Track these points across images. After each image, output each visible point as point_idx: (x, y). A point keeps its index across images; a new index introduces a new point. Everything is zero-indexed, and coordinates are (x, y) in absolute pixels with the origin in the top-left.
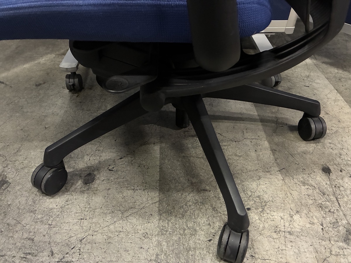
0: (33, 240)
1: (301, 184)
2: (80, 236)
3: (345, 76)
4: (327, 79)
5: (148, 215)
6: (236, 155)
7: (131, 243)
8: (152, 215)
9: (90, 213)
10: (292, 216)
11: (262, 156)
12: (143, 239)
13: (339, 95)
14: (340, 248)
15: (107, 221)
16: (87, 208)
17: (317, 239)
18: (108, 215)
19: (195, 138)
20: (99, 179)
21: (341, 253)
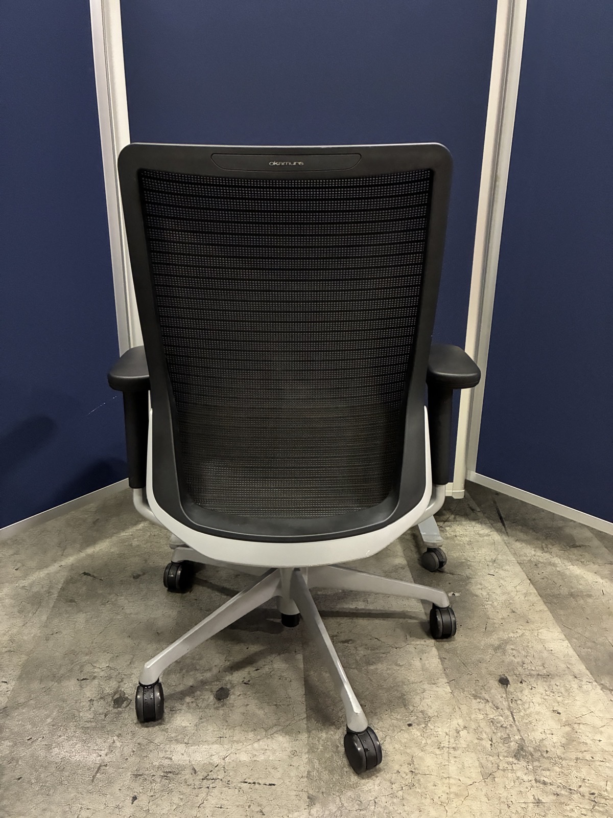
1: (472, 698)
2: (222, 754)
3: (544, 560)
4: (520, 564)
5: (296, 733)
6: (397, 665)
7: (279, 760)
8: (299, 732)
9: (230, 731)
10: (458, 732)
11: (427, 666)
12: (292, 757)
13: (531, 586)
14: (508, 763)
15: (250, 739)
17: (484, 754)
18: (250, 733)
19: (346, 644)
20: (234, 694)
21: (509, 768)
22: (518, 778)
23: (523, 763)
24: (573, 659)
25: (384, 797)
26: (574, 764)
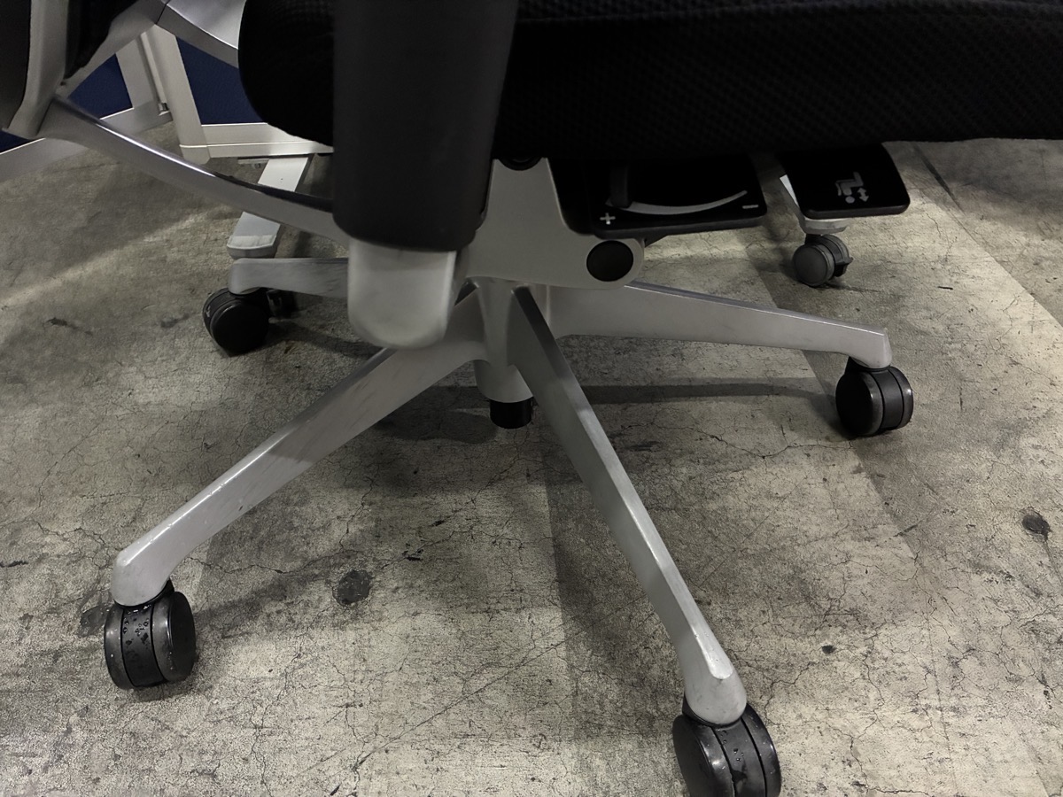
0: (213, 775)
1: (969, 570)
2: (352, 754)
3: (1051, 254)
4: (1001, 263)
5: (541, 683)
6: (770, 496)
7: (502, 766)
8: (550, 681)
9: (371, 686)
10: (956, 663)
11: (844, 495)
12: (534, 753)
13: (1040, 306)
15: (425, 708)
16: (360, 673)
17: (1036, 722)
18: (424, 690)
19: (646, 453)
20: (382, 587)
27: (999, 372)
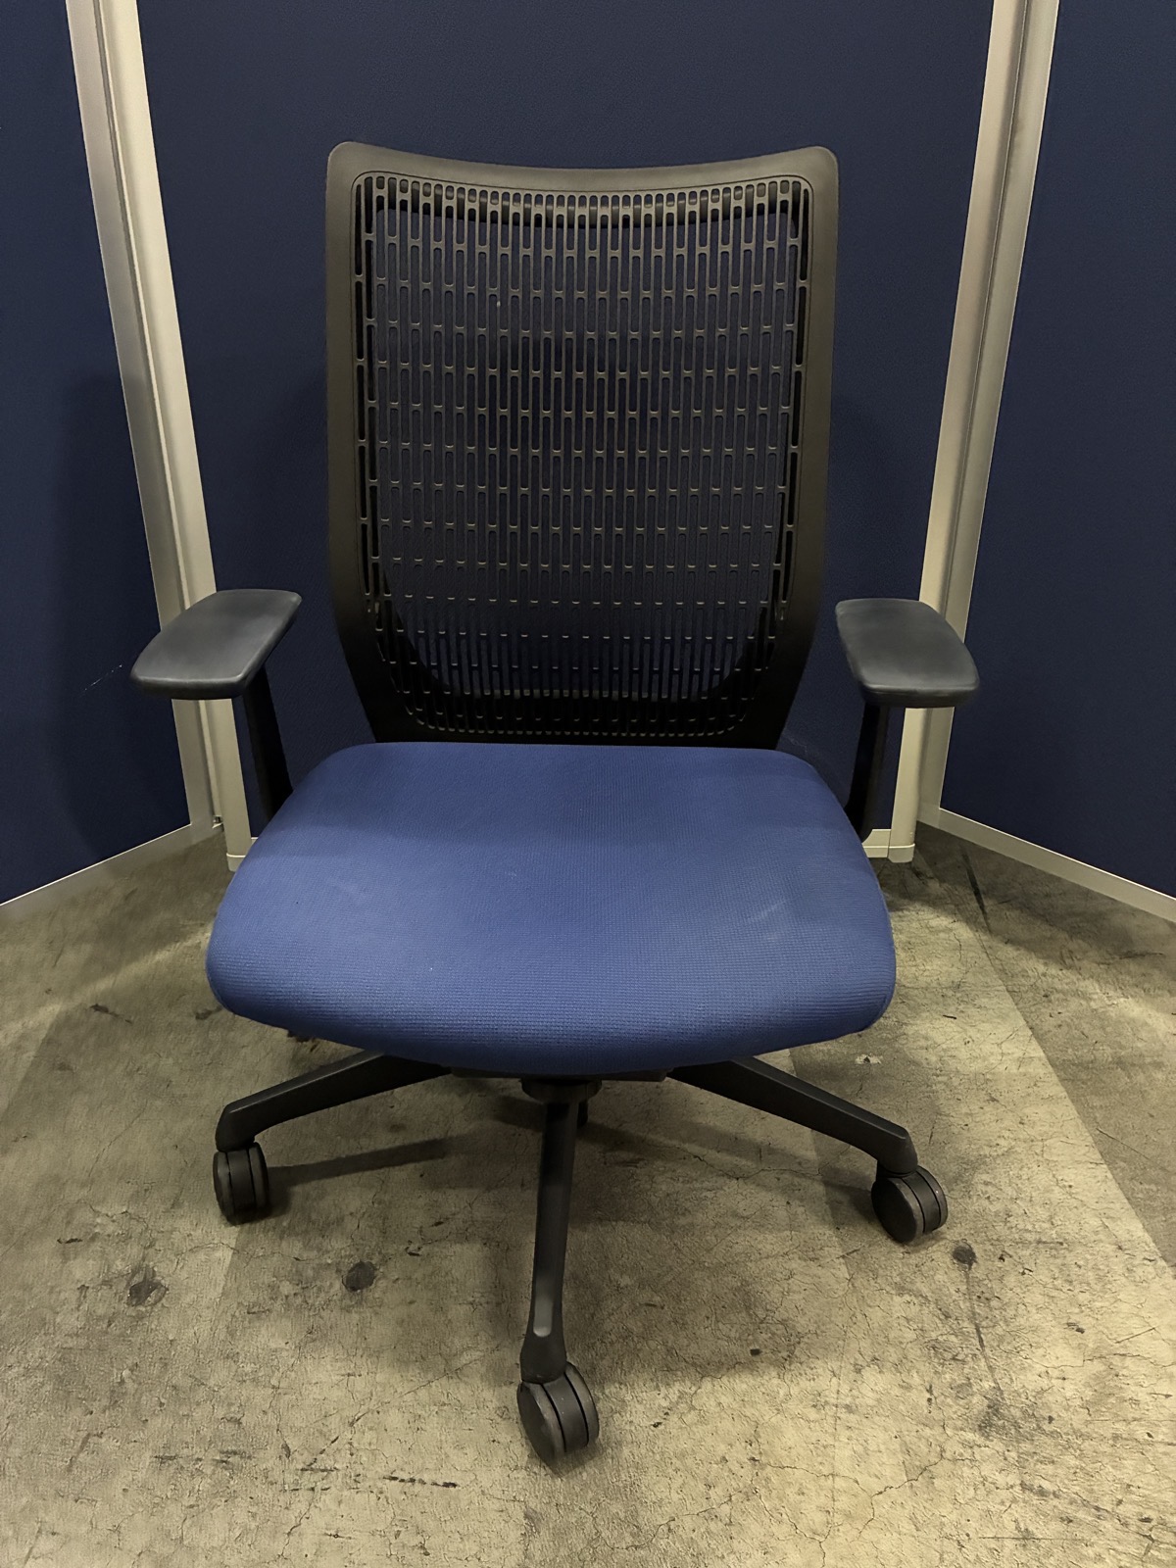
0: (239, 1422)
1: (893, 1292)
2: (349, 1414)
3: (1065, 985)
4: (1012, 993)
6: (735, 1215)
7: (470, 1430)
9: (369, 1360)
10: (860, 1369)
11: (802, 1218)
12: (498, 1422)
13: (1034, 1042)
14: (965, 1443)
15: (412, 1381)
16: (361, 1349)
17: (914, 1422)
18: (412, 1366)
19: (632, 1169)
20: (384, 1276)
21: (966, 1455)
22: (985, 1479)
23: (997, 1445)
24: (1118, 1206)
25: (688, 1518)
26: (1109, 1450)
27: (975, 1108)
